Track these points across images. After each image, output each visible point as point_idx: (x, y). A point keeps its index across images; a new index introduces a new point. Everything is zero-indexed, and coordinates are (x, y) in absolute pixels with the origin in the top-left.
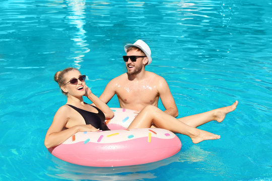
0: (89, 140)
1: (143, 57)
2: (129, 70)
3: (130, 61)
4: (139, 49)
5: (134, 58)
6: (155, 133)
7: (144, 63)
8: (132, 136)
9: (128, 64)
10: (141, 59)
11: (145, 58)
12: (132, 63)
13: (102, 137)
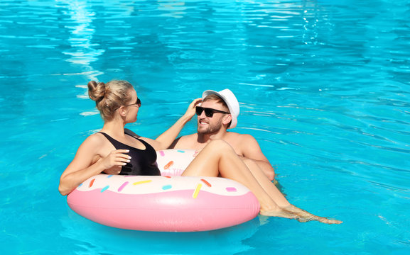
0: (108, 187)
1: (224, 113)
2: (201, 127)
3: (203, 115)
4: (222, 100)
5: (210, 112)
6: (209, 185)
7: (225, 121)
8: (170, 187)
9: (201, 119)
10: (220, 114)
11: (227, 115)
12: (206, 119)
13: (126, 184)
